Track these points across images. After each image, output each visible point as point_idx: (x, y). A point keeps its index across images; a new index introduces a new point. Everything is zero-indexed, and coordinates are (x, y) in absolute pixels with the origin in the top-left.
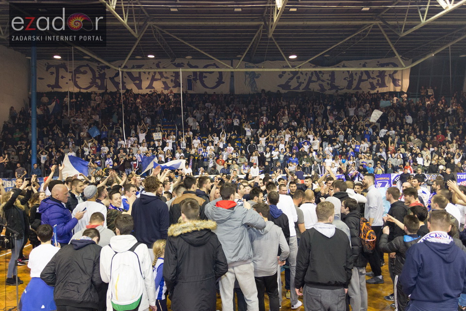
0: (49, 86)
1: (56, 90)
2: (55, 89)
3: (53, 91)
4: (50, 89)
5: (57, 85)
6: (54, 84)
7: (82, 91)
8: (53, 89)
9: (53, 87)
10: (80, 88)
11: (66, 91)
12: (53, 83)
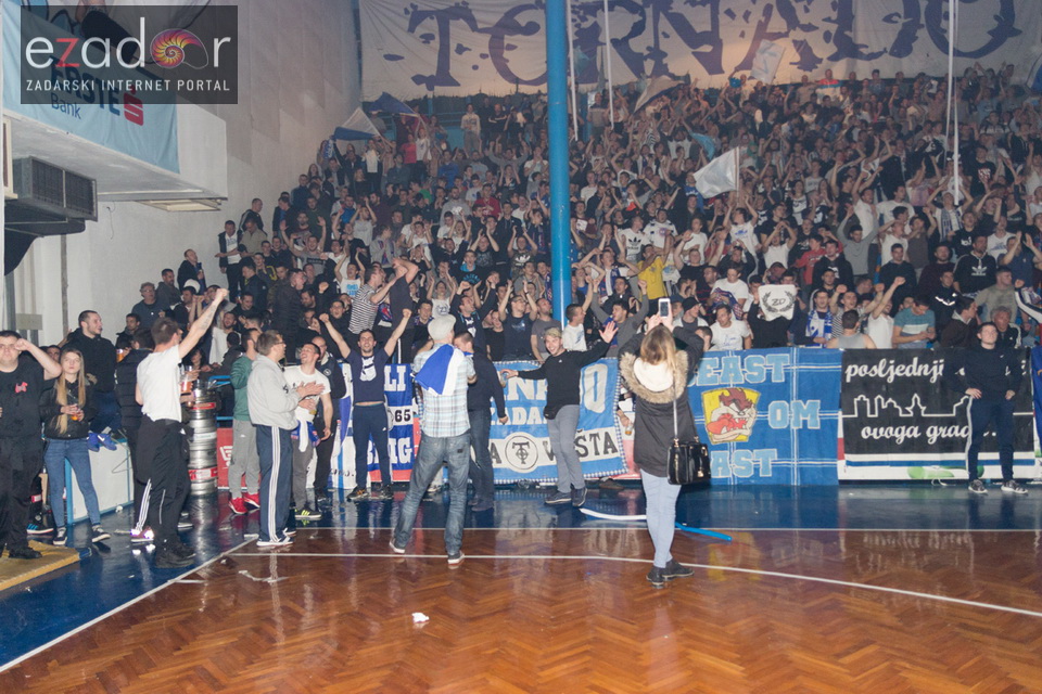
0: (418, 79)
1: (440, 91)
2: (436, 87)
3: (430, 95)
4: (421, 91)
5: (444, 76)
6: (434, 72)
7: (524, 89)
8: (430, 88)
9: (430, 82)
10: (517, 81)
11: (474, 92)
12: (430, 70)
